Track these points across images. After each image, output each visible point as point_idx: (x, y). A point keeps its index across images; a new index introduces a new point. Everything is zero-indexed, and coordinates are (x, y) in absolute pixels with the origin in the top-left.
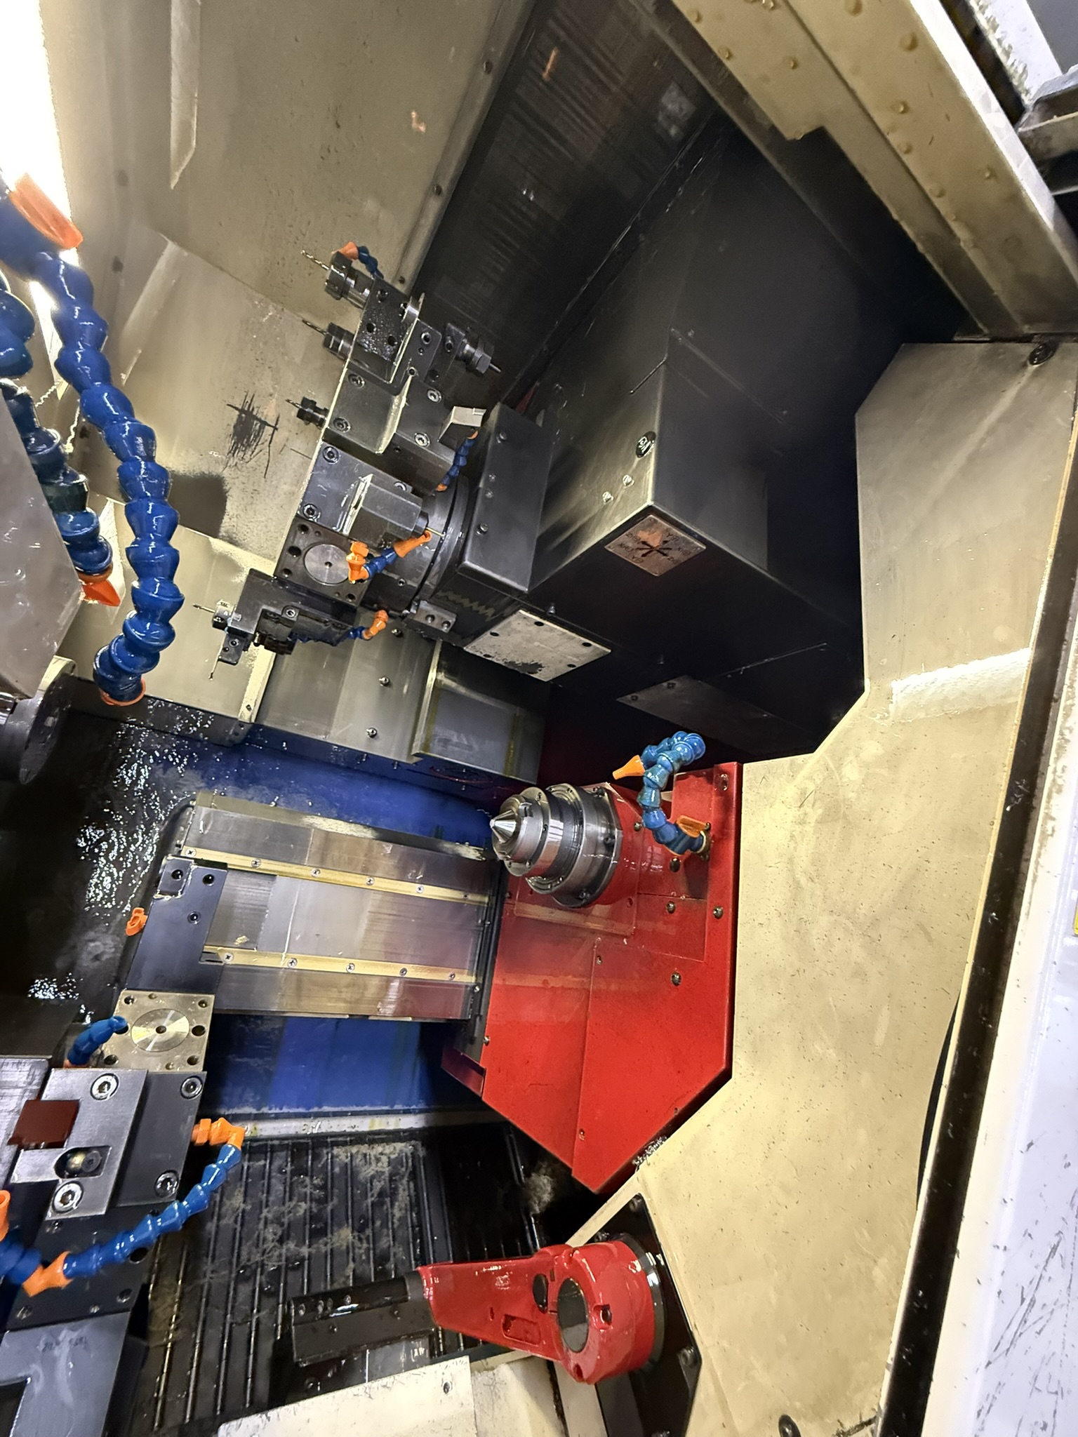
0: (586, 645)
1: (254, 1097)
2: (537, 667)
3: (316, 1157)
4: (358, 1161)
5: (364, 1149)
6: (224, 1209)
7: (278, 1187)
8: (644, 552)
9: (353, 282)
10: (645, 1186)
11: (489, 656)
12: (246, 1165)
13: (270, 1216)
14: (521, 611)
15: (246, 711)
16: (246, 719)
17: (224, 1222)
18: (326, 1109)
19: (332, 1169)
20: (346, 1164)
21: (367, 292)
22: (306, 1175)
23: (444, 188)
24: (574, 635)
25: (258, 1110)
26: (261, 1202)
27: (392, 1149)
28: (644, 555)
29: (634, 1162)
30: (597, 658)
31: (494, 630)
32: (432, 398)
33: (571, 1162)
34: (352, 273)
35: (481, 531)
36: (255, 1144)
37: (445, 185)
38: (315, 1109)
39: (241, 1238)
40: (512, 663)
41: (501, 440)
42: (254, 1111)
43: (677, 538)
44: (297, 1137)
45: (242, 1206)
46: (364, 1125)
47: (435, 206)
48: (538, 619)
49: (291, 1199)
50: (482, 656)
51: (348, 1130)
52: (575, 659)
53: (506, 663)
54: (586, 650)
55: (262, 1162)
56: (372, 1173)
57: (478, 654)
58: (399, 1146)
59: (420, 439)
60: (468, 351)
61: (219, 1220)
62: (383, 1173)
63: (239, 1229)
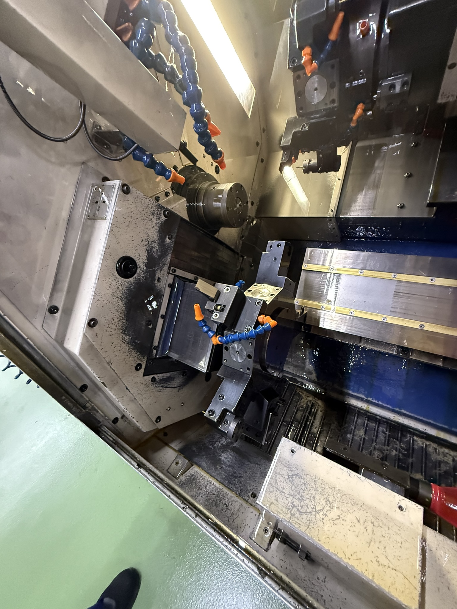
3: (403, 436)
4: (430, 449)
5: (435, 446)
6: (355, 433)
7: (382, 438)
12: (366, 422)
13: (377, 447)
15: (332, 212)
16: (331, 216)
19: (414, 445)
20: (422, 447)
36: (369, 414)
42: (366, 398)
44: (390, 420)
45: (364, 436)
46: (432, 432)
49: (388, 446)
51: (422, 430)
55: (374, 424)
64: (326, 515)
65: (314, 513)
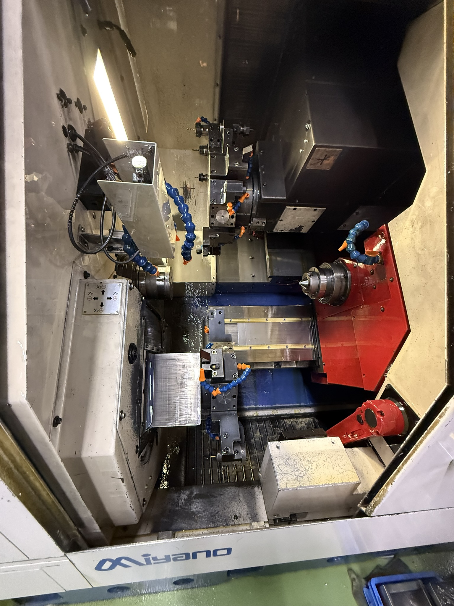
0: (315, 210)
1: (253, 402)
2: (301, 227)
3: (279, 423)
4: (294, 423)
5: (295, 420)
6: (255, 436)
7: (270, 431)
8: (320, 163)
9: (203, 129)
10: (390, 380)
11: (283, 230)
12: (257, 425)
13: (270, 438)
14: (287, 207)
15: (213, 279)
16: (214, 281)
17: (256, 440)
18: (277, 405)
19: (286, 426)
20: (290, 424)
21: (207, 130)
22: (277, 427)
23: (218, 83)
24: (309, 208)
25: (256, 406)
26: (266, 435)
27: (305, 420)
28: (321, 164)
29: (385, 375)
30: (322, 213)
31: (280, 219)
32: (236, 150)
33: (363, 386)
34: (202, 127)
35: (264, 185)
36: (258, 418)
37: (218, 82)
38: (274, 406)
39: (263, 444)
40: (291, 230)
41: (262, 153)
42: (255, 407)
43: (330, 152)
44: (271, 415)
45: (260, 436)
46: (292, 411)
47: (218, 90)
48: (294, 207)
49: (275, 434)
50: (280, 231)
51: (288, 413)
52: (314, 218)
53: (289, 231)
54: (316, 212)
55: (262, 424)
56: (300, 427)
57: (278, 231)
58: (308, 419)
59: (236, 164)
60: (242, 130)
61: (254, 439)
62: (304, 427)
63: (261, 441)
64: (312, 469)
65: (307, 472)
